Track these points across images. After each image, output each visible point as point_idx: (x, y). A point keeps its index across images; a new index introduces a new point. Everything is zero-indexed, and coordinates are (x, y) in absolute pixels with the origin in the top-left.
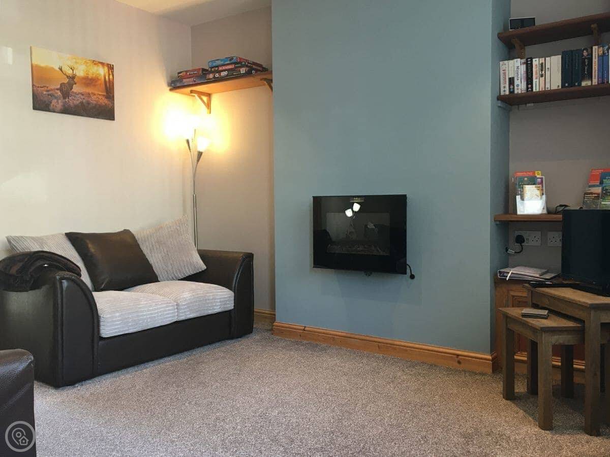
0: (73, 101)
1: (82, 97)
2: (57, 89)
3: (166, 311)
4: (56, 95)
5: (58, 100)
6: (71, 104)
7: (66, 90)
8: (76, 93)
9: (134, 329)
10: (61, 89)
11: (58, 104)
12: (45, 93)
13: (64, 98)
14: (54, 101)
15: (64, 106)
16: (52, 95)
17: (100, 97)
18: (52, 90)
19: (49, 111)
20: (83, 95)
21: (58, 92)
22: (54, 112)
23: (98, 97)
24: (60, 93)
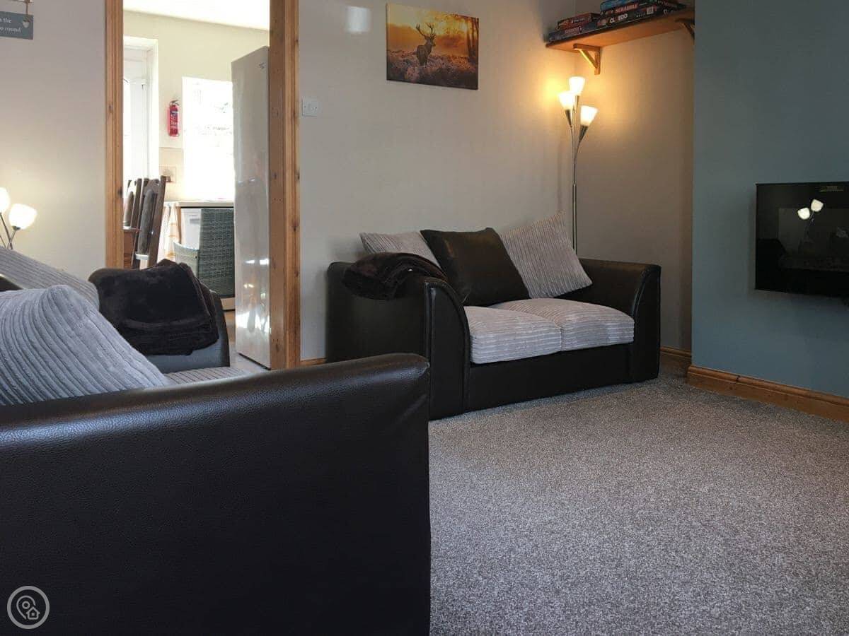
0: (431, 67)
1: (441, 62)
2: (414, 54)
3: (547, 336)
4: (412, 61)
5: (414, 66)
6: (429, 71)
7: (423, 55)
8: (434, 57)
9: (510, 355)
10: (418, 53)
11: (414, 71)
12: (401, 59)
13: (422, 64)
14: (410, 70)
15: (420, 73)
16: (407, 61)
17: (462, 61)
18: (408, 55)
19: (404, 81)
20: (442, 59)
21: (415, 56)
22: (410, 82)
23: (459, 61)
24: (417, 58)
